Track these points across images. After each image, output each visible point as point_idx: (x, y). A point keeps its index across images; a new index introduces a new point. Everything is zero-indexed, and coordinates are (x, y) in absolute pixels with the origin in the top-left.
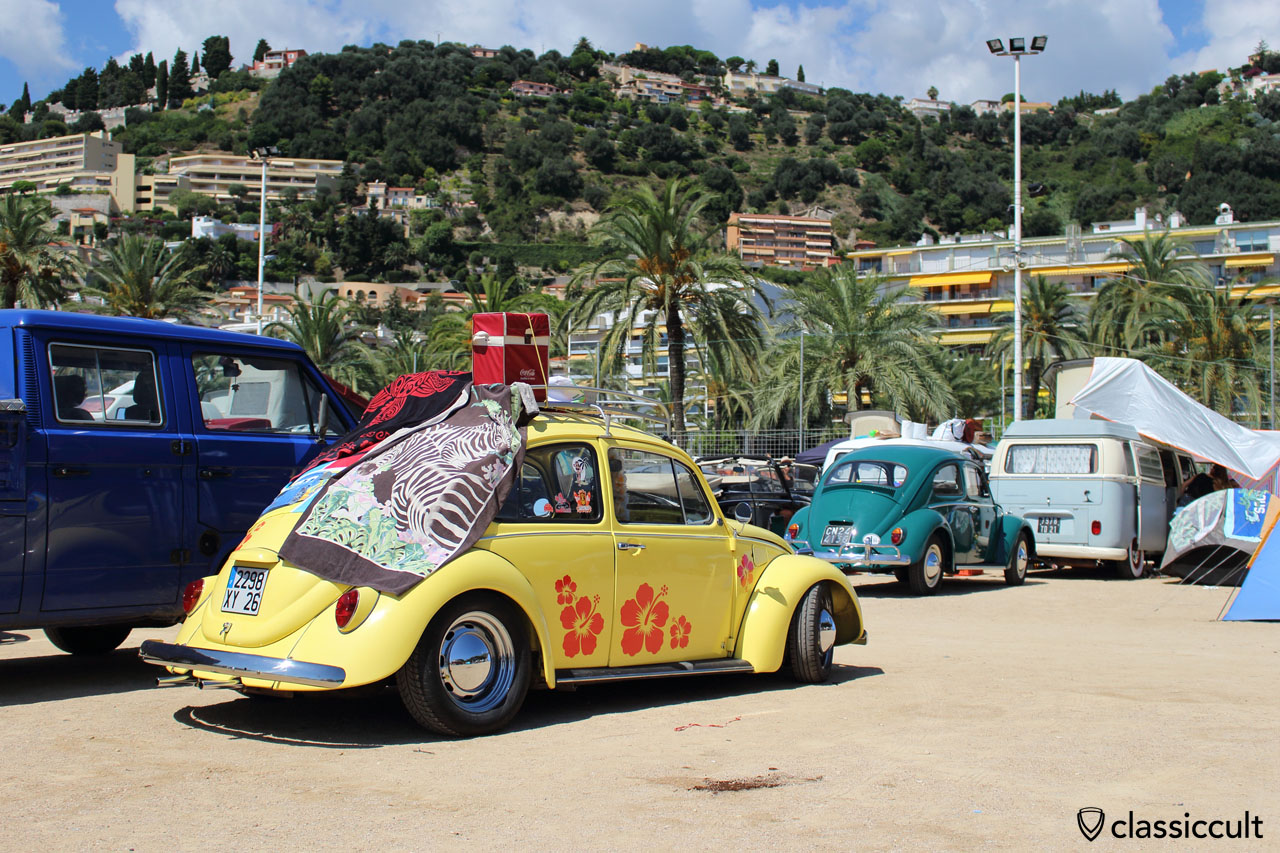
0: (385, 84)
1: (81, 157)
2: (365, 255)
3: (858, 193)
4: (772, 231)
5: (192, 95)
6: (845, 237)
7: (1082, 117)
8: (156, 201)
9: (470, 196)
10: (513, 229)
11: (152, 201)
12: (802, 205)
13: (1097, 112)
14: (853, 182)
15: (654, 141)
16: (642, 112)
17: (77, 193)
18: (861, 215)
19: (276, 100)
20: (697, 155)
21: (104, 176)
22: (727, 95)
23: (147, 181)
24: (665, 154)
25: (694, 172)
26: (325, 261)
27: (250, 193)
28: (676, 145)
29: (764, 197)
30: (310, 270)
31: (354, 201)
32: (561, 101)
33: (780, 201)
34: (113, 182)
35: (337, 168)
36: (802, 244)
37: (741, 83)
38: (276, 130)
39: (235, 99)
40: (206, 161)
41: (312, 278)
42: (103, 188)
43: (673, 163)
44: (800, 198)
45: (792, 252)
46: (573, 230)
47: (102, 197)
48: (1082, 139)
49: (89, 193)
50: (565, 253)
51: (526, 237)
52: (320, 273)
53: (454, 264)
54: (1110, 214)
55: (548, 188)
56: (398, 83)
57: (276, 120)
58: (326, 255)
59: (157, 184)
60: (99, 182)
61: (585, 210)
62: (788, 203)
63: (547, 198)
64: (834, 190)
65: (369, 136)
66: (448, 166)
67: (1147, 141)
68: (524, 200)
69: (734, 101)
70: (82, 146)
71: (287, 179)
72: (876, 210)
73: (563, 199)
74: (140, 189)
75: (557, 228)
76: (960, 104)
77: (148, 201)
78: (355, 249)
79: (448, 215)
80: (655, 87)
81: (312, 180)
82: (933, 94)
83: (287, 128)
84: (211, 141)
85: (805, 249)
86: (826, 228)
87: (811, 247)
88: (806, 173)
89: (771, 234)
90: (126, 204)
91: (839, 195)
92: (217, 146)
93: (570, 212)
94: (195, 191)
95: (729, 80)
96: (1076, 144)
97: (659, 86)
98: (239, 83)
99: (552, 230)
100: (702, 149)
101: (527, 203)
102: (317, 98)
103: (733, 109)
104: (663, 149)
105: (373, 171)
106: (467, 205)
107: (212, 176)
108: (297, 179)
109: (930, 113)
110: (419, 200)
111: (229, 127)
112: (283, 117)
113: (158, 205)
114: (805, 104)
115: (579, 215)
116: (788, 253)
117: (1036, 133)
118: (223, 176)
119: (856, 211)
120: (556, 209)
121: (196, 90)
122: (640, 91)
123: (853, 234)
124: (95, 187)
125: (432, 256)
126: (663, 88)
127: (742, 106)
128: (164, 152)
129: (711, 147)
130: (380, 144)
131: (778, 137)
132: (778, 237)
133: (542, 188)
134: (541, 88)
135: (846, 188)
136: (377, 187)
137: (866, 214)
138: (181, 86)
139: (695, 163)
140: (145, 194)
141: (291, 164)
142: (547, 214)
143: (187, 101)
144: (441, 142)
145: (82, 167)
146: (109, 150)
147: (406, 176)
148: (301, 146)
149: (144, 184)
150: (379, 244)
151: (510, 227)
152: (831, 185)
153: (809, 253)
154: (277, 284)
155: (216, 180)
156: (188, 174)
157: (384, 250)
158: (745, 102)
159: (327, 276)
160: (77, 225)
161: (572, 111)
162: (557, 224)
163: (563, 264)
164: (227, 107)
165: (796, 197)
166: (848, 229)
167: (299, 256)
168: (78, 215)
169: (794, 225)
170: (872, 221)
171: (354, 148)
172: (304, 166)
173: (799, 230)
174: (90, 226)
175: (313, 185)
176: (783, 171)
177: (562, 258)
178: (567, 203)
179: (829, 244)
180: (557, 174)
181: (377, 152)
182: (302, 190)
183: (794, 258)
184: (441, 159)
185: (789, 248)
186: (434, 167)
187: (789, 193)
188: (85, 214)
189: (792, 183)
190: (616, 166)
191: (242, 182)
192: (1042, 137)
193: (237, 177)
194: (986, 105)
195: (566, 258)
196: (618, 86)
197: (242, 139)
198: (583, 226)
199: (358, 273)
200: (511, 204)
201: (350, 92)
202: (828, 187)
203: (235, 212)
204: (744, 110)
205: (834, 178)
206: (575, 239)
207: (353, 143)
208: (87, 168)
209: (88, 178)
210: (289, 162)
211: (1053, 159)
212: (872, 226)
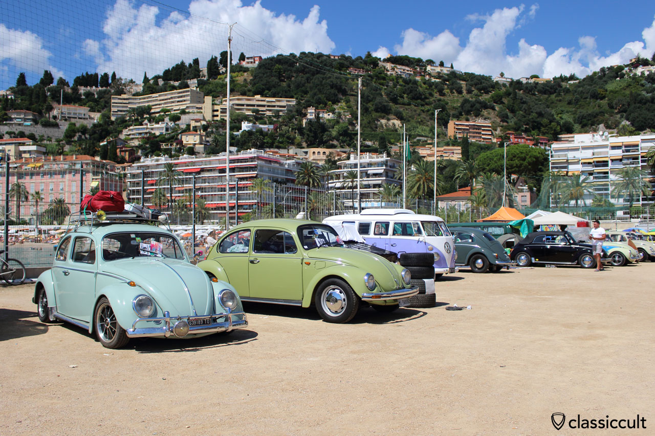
0: (303, 68)
1: (189, 98)
2: (315, 137)
3: (496, 113)
4: (468, 128)
5: (220, 74)
6: (496, 130)
7: (563, 84)
8: (221, 116)
9: (349, 113)
10: (368, 127)
11: (219, 116)
12: (474, 117)
13: (569, 82)
14: (493, 109)
15: (411, 92)
16: (400, 81)
17: (189, 113)
18: (501, 121)
19: (261, 75)
20: (426, 98)
21: (199, 105)
22: (429, 74)
23: (216, 107)
24: (416, 97)
25: (427, 104)
26: (298, 140)
27: (260, 112)
28: (420, 93)
29: (458, 114)
30: (293, 143)
31: (302, 115)
32: (369, 76)
33: (464, 116)
34: (203, 108)
35: (293, 102)
36: (480, 133)
37: (434, 70)
38: (264, 87)
39: (239, 75)
40: (238, 99)
41: (294, 147)
42: (199, 110)
43: (419, 101)
44: (473, 115)
45: (476, 137)
46: (390, 127)
47: (199, 114)
48: (567, 92)
49: (194, 113)
50: (392, 136)
51: (374, 131)
52: (297, 145)
53: (350, 141)
54: (597, 121)
55: (379, 110)
56: (308, 68)
57: (262, 83)
58: (298, 137)
59: (221, 109)
60: (197, 108)
61: (394, 119)
62: (469, 116)
63: (378, 114)
64: (487, 111)
65: (302, 89)
66: (336, 101)
67: (602, 93)
68: (370, 115)
69: (433, 77)
70: (189, 93)
71: (274, 106)
72: (506, 119)
73: (385, 115)
74: (214, 111)
75: (384, 126)
76: (515, 79)
77: (217, 116)
78: (312, 135)
79: (341, 121)
80: (402, 71)
81: (284, 107)
82: (502, 75)
83: (267, 86)
84: (237, 92)
85: (481, 135)
86: (489, 127)
87: (483, 134)
88: (474, 105)
89: (467, 129)
90: (209, 117)
91: (489, 113)
92: (239, 94)
93: (389, 120)
94: (237, 112)
95: (429, 68)
96: (565, 95)
97: (404, 70)
98: (238, 69)
99: (383, 127)
100: (427, 95)
101: (371, 116)
102: (277, 74)
103: (433, 80)
104: (415, 95)
105: (308, 103)
106: (348, 117)
107: (243, 105)
108: (278, 106)
109: (505, 82)
110: (329, 115)
111: (242, 86)
112: (265, 82)
113: (222, 117)
114: (461, 78)
115: (392, 121)
116: (474, 137)
117: (548, 90)
118: (248, 105)
119: (498, 120)
120: (383, 119)
121: (221, 72)
122: (397, 72)
123: (499, 129)
124: (196, 110)
125: (341, 138)
126: (405, 71)
127: (437, 79)
128: (219, 96)
129: (431, 95)
130: (306, 93)
131: (454, 91)
132: (471, 130)
133: (376, 110)
134: (360, 71)
135: (491, 111)
136: (312, 109)
137: (503, 121)
138: (215, 70)
139: (427, 100)
140: (216, 113)
141: (274, 100)
142: (379, 121)
143: (219, 77)
144: (333, 91)
145: (189, 102)
146: (199, 95)
147: (321, 105)
148: (275, 93)
149: (215, 109)
150: (321, 132)
151: (366, 126)
152: (484, 110)
153: (483, 137)
154: (281, 149)
155: (245, 107)
156: (233, 105)
157: (323, 135)
158: (437, 77)
159: (300, 146)
160: (194, 126)
161: (374, 80)
162: (384, 125)
163: (392, 141)
164: (237, 78)
165: (471, 114)
166: (496, 127)
167: (288, 138)
168: (194, 121)
169: (477, 125)
170: (505, 124)
171: (295, 94)
172: (279, 101)
173: (479, 127)
174: (199, 126)
175: (285, 109)
176: (465, 103)
177: (391, 138)
178: (387, 116)
179: (491, 133)
180: (383, 104)
181: (305, 96)
182: (281, 111)
183: (477, 139)
184: (334, 98)
185: (475, 135)
186: (331, 101)
187: (468, 113)
188: (197, 121)
189: (470, 109)
190: (399, 102)
191: (256, 108)
192: (550, 92)
193: (253, 105)
194: (525, 79)
195: (393, 139)
196: (388, 71)
197: (249, 91)
198: (395, 125)
199: (313, 144)
200: (365, 116)
201: (289, 72)
202: (483, 111)
203: (254, 120)
204: (438, 80)
205: (485, 106)
206: (393, 131)
207: (296, 92)
208: (191, 103)
209: (192, 107)
210: (273, 99)
211: (557, 100)
212: (506, 126)
